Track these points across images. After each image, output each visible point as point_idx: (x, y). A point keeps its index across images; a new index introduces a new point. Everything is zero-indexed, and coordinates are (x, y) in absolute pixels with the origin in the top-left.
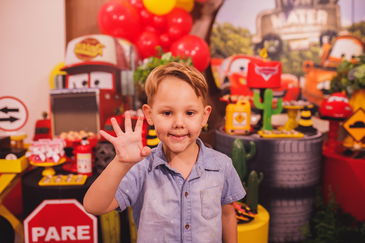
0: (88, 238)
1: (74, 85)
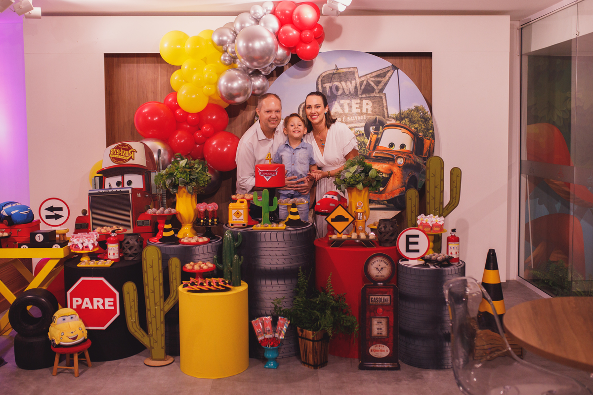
0: (112, 308)
1: (110, 185)
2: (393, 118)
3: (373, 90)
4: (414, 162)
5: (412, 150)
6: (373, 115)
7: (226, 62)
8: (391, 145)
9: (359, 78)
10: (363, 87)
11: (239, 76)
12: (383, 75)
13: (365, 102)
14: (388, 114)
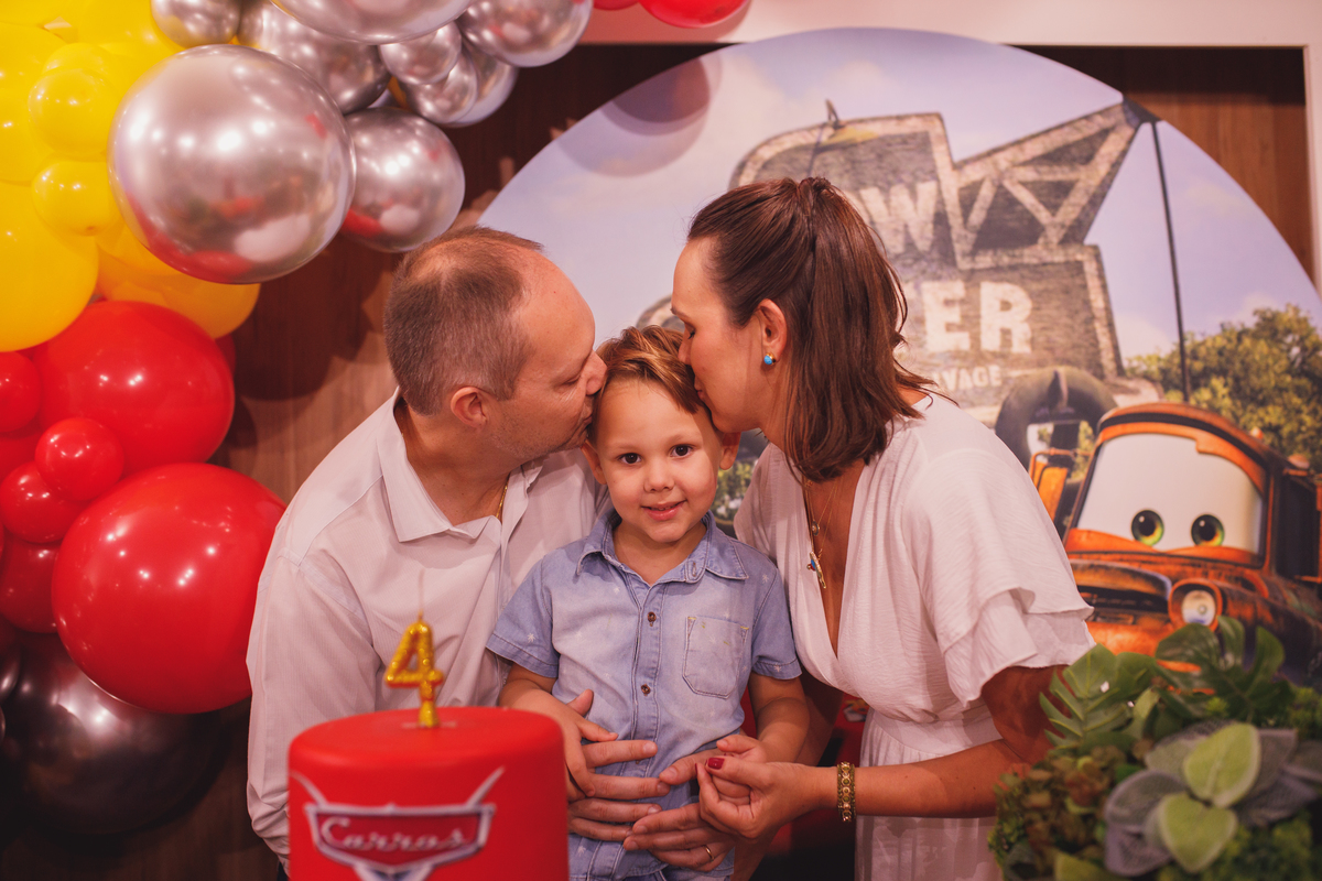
2: (1147, 377)
3: (1031, 232)
4: (1274, 611)
5: (1255, 548)
6: (1041, 364)
7: (191, 28)
8: (1146, 523)
9: (958, 167)
10: (977, 216)
11: (259, 86)
12: (1079, 152)
13: (991, 292)
14: (1117, 358)
